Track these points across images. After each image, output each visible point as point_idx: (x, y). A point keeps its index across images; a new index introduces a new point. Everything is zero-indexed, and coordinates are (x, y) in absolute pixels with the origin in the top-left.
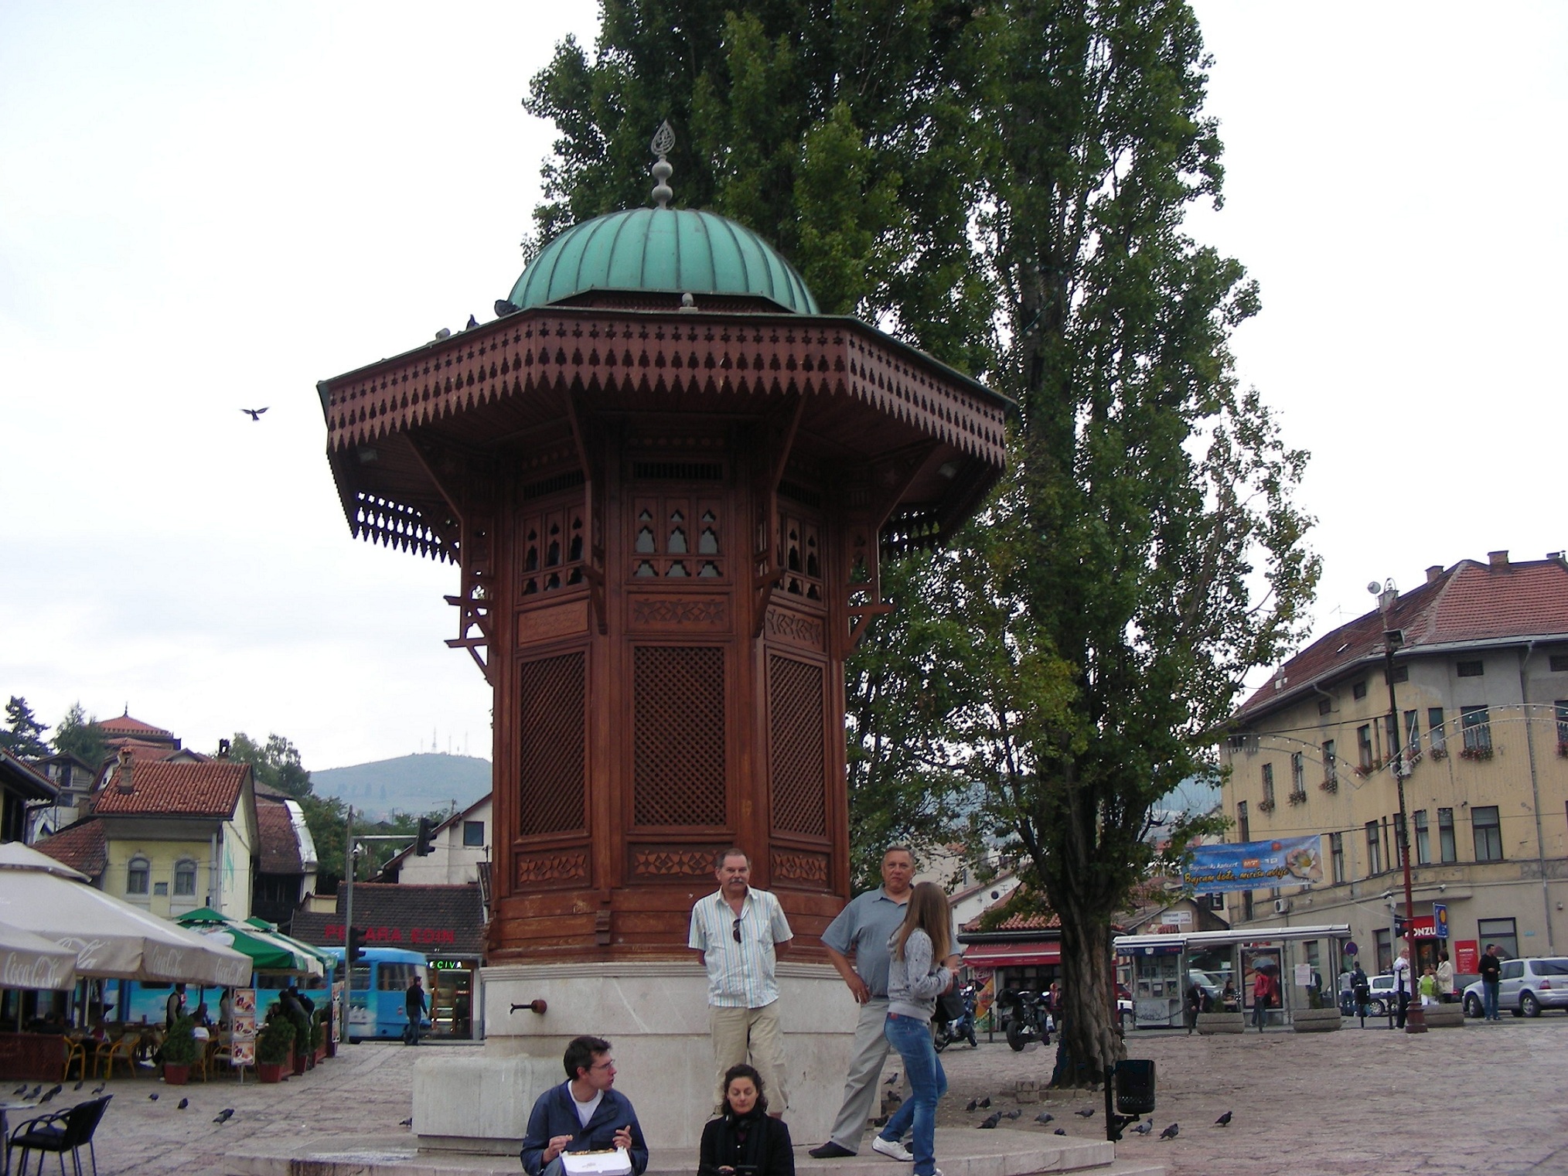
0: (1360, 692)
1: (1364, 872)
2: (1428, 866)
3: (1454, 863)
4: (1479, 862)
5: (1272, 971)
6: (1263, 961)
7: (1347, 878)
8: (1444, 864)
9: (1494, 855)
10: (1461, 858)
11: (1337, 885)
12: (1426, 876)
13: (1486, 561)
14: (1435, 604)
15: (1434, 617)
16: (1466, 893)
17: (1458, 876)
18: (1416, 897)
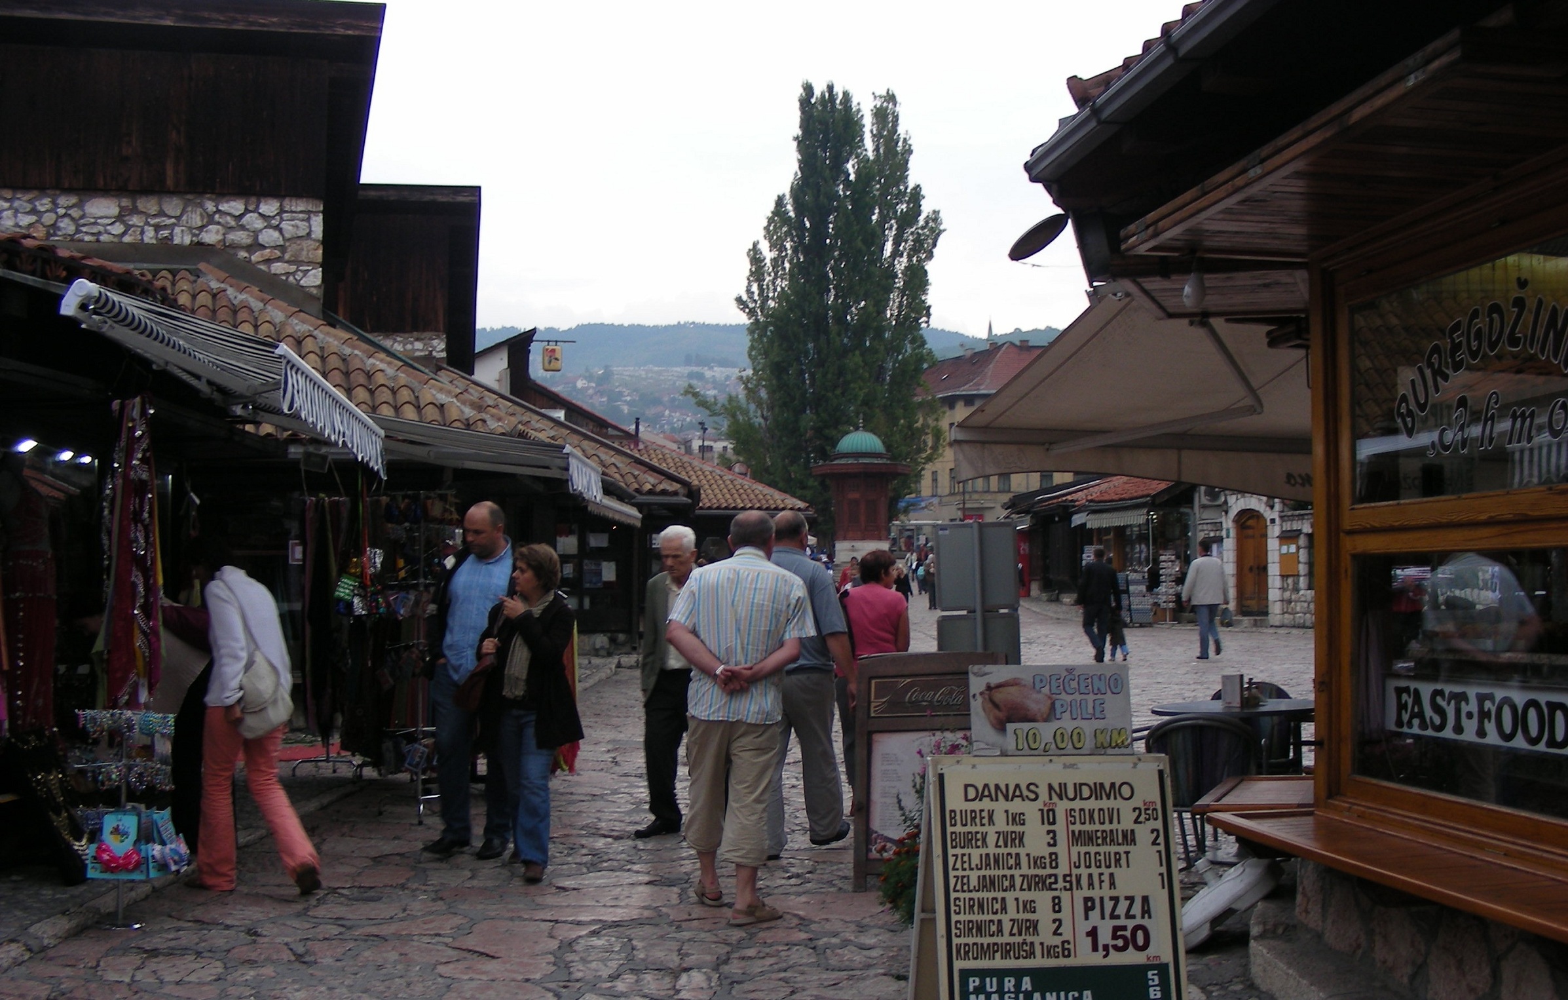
0: (952, 407)
1: (947, 491)
2: (976, 492)
3: (988, 492)
4: (999, 492)
5: (910, 538)
6: (909, 533)
7: (939, 494)
8: (985, 492)
9: (1006, 488)
10: (992, 490)
11: (933, 496)
12: (975, 496)
13: (1018, 343)
14: (991, 366)
15: (989, 374)
16: (992, 505)
17: (989, 497)
18: (967, 506)
